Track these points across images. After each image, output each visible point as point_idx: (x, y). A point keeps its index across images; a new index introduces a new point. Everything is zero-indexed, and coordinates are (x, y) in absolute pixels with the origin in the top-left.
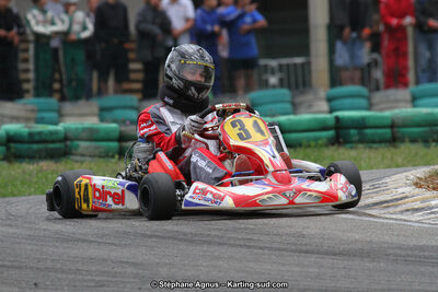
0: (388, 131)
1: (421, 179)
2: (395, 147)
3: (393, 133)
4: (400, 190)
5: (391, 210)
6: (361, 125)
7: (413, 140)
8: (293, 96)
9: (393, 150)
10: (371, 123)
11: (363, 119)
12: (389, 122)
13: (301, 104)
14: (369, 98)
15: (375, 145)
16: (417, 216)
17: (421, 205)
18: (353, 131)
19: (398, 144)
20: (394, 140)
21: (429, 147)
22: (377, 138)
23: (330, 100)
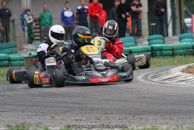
0: (171, 51)
1: (184, 69)
2: (174, 57)
3: (173, 52)
4: (176, 74)
5: (173, 81)
6: (161, 49)
7: (181, 55)
8: (135, 39)
9: (173, 59)
10: (165, 48)
11: (162, 47)
12: (171, 48)
13: (138, 42)
14: (163, 39)
15: (166, 57)
16: (183, 83)
17: (185, 79)
18: (158, 52)
19: (175, 56)
20: (173, 55)
21: (186, 57)
22: (167, 54)
23: (149, 40)
